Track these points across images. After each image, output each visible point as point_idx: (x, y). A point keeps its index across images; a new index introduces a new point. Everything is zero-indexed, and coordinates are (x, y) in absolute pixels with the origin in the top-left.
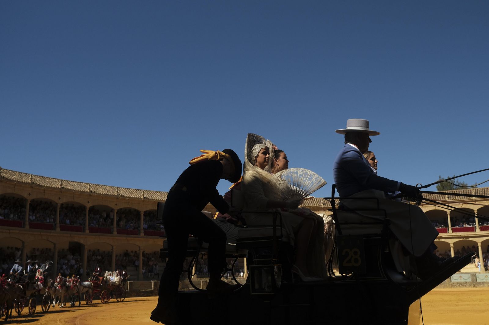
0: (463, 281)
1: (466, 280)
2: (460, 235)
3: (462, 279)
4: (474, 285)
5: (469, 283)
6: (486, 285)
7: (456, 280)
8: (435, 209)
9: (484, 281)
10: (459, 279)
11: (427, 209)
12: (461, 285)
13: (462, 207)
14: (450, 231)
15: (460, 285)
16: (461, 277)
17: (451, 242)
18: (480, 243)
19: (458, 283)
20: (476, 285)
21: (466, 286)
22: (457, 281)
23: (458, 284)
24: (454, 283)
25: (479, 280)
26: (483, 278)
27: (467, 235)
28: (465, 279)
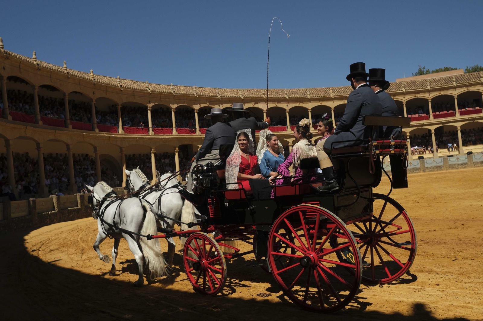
14: (289, 129)
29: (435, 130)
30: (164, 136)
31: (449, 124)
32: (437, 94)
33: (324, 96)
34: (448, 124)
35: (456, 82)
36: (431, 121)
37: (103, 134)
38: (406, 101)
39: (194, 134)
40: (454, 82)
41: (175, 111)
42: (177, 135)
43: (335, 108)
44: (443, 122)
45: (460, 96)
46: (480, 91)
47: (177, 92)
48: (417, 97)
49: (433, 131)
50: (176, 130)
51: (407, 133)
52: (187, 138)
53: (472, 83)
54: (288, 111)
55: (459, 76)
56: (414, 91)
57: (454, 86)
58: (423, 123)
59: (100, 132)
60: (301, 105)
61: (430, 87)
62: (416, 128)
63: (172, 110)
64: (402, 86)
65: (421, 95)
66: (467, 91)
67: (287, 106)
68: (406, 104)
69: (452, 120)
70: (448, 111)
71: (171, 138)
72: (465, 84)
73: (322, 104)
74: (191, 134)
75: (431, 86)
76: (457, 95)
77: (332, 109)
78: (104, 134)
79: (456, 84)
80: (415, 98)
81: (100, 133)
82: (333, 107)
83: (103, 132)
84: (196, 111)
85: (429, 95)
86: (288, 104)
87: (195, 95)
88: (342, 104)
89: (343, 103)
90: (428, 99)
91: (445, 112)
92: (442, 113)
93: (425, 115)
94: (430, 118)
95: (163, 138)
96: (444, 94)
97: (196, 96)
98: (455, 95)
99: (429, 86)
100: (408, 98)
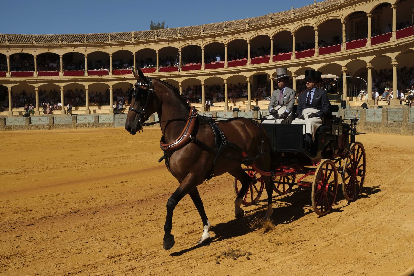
0: (87, 122)
1: (90, 121)
2: (94, 79)
3: (87, 120)
4: (96, 126)
5: (92, 124)
6: (106, 126)
7: (81, 121)
8: (73, 51)
9: (105, 122)
10: (84, 120)
11: (66, 51)
12: (85, 126)
13: (99, 51)
14: (86, 74)
15: (84, 126)
17: (86, 84)
18: (112, 87)
19: (82, 124)
20: (98, 126)
21: (89, 127)
22: (82, 122)
23: (83, 125)
25: (100, 122)
26: (104, 119)
28: (89, 120)
32: (232, 38)
36: (225, 70)
38: (204, 46)
40: (247, 25)
43: (136, 53)
44: (233, 71)
45: (252, 42)
54: (86, 56)
56: (211, 35)
57: (247, 29)
58: (215, 72)
60: (101, 49)
66: (258, 35)
69: (241, 70)
72: (256, 27)
76: (249, 40)
77: (134, 54)
85: (225, 39)
86: (86, 50)
88: (144, 49)
100: (206, 42)
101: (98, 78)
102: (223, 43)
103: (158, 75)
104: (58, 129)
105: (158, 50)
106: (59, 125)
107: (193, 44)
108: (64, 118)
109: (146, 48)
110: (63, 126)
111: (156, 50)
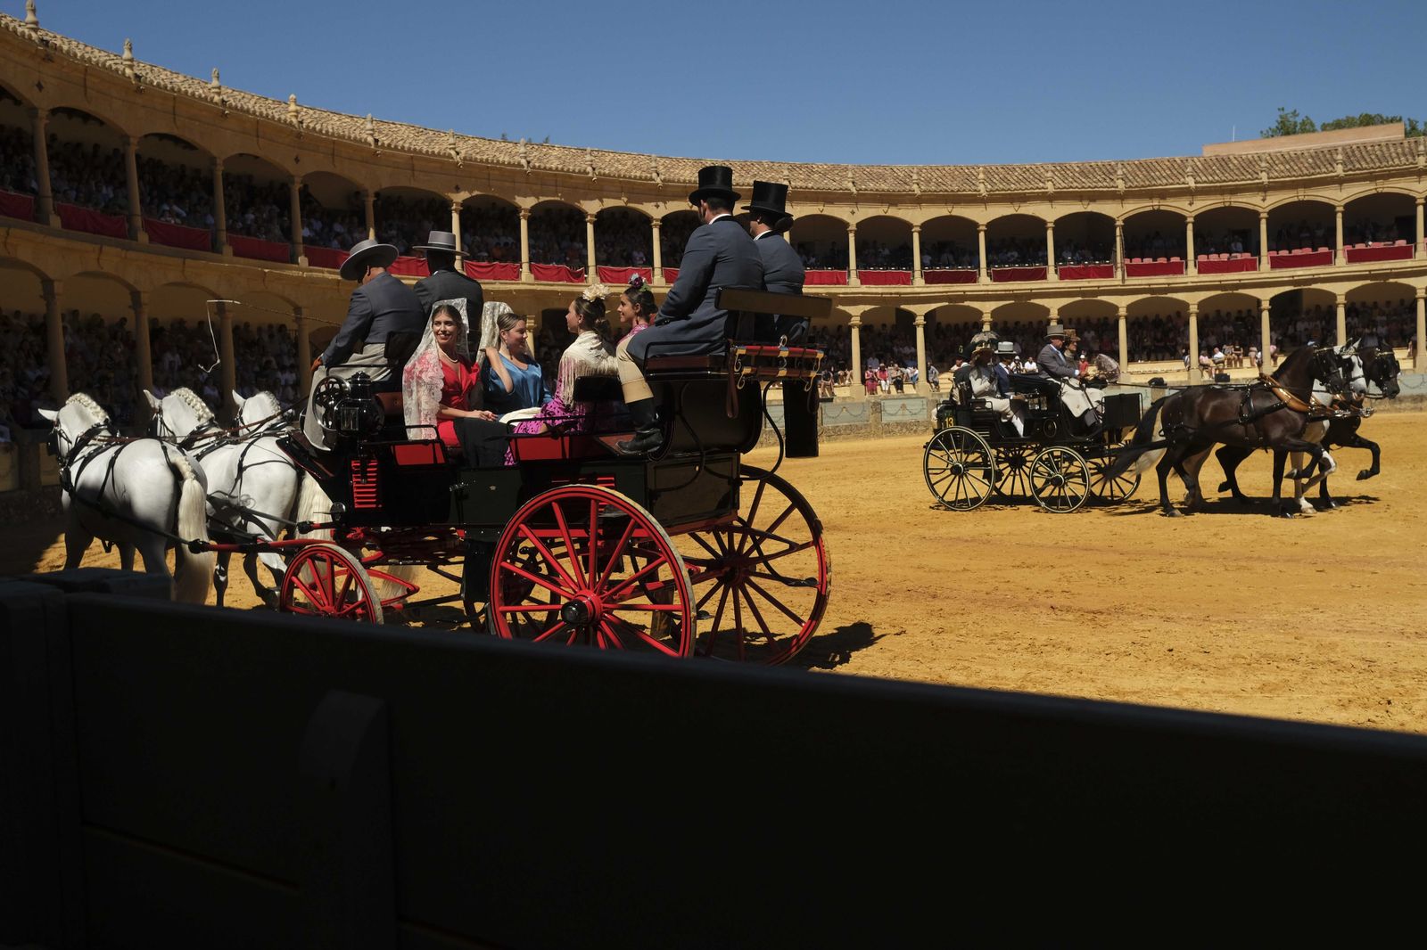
0: (908, 418)
1: (915, 414)
2: (882, 294)
3: (907, 412)
5: (923, 422)
7: (892, 415)
10: (901, 412)
11: (800, 212)
12: (904, 430)
14: (854, 279)
15: (902, 430)
16: (904, 406)
19: (898, 424)
21: (915, 431)
22: (895, 419)
23: (899, 427)
24: (888, 425)
27: (897, 293)
28: (914, 412)
29: (1273, 301)
30: (495, 283)
31: (1314, 286)
32: (1287, 196)
33: (959, 191)
34: (1310, 285)
35: (1344, 164)
36: (1263, 276)
37: (321, 274)
38: (1194, 214)
39: (582, 281)
40: (1340, 166)
41: (529, 217)
42: (533, 284)
43: (989, 225)
44: (1296, 278)
45: (1352, 208)
46: (1412, 194)
47: (537, 165)
48: (1227, 204)
49: (1265, 305)
50: (531, 270)
51: (1191, 307)
52: (558, 292)
53: (1389, 171)
54: (853, 227)
55: (1358, 147)
56: (1221, 186)
57: (1337, 176)
58: (1240, 280)
59: (311, 267)
60: (893, 212)
61: (1269, 178)
62: (1219, 292)
63: (521, 214)
64: (1188, 170)
65: (1240, 200)
66: (1374, 192)
67: (853, 213)
68: (1193, 223)
69: (1322, 276)
70: (1315, 249)
71: (515, 290)
72: (1371, 173)
73: (954, 213)
74: (572, 282)
75: (1271, 175)
76: (1343, 203)
77: (981, 228)
78: (323, 273)
79: (1344, 171)
80: (1222, 205)
81: (311, 271)
82: (985, 223)
83: (321, 268)
84: (589, 218)
85: (1264, 200)
86: (855, 210)
87: (588, 173)
88: (1012, 216)
89: (1015, 212)
90: (1260, 210)
91: (1308, 251)
92: (1296, 252)
93: (1247, 256)
94: (1261, 266)
95: (492, 291)
96: (1306, 198)
97: (590, 175)
98: (1339, 204)
99: (1264, 173)
100: (1202, 204)
101: (891, 294)
102: (1256, 208)
103: (1057, 285)
104: (835, 440)
105: (1053, 220)
106: (837, 429)
107: (1162, 208)
108: (847, 406)
109: (1019, 212)
110: (848, 432)
111: (1048, 220)
